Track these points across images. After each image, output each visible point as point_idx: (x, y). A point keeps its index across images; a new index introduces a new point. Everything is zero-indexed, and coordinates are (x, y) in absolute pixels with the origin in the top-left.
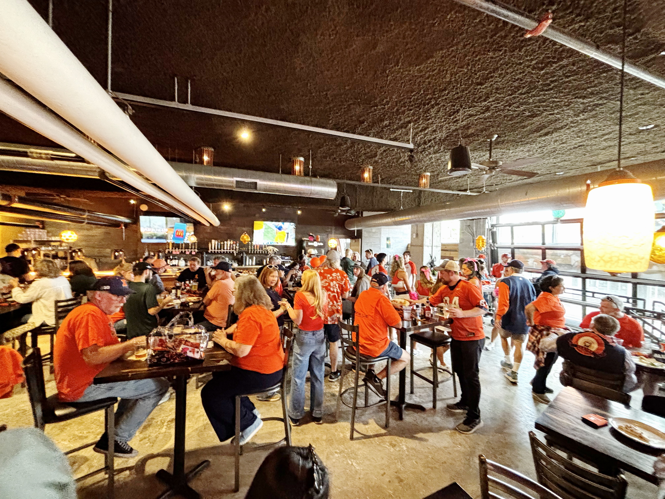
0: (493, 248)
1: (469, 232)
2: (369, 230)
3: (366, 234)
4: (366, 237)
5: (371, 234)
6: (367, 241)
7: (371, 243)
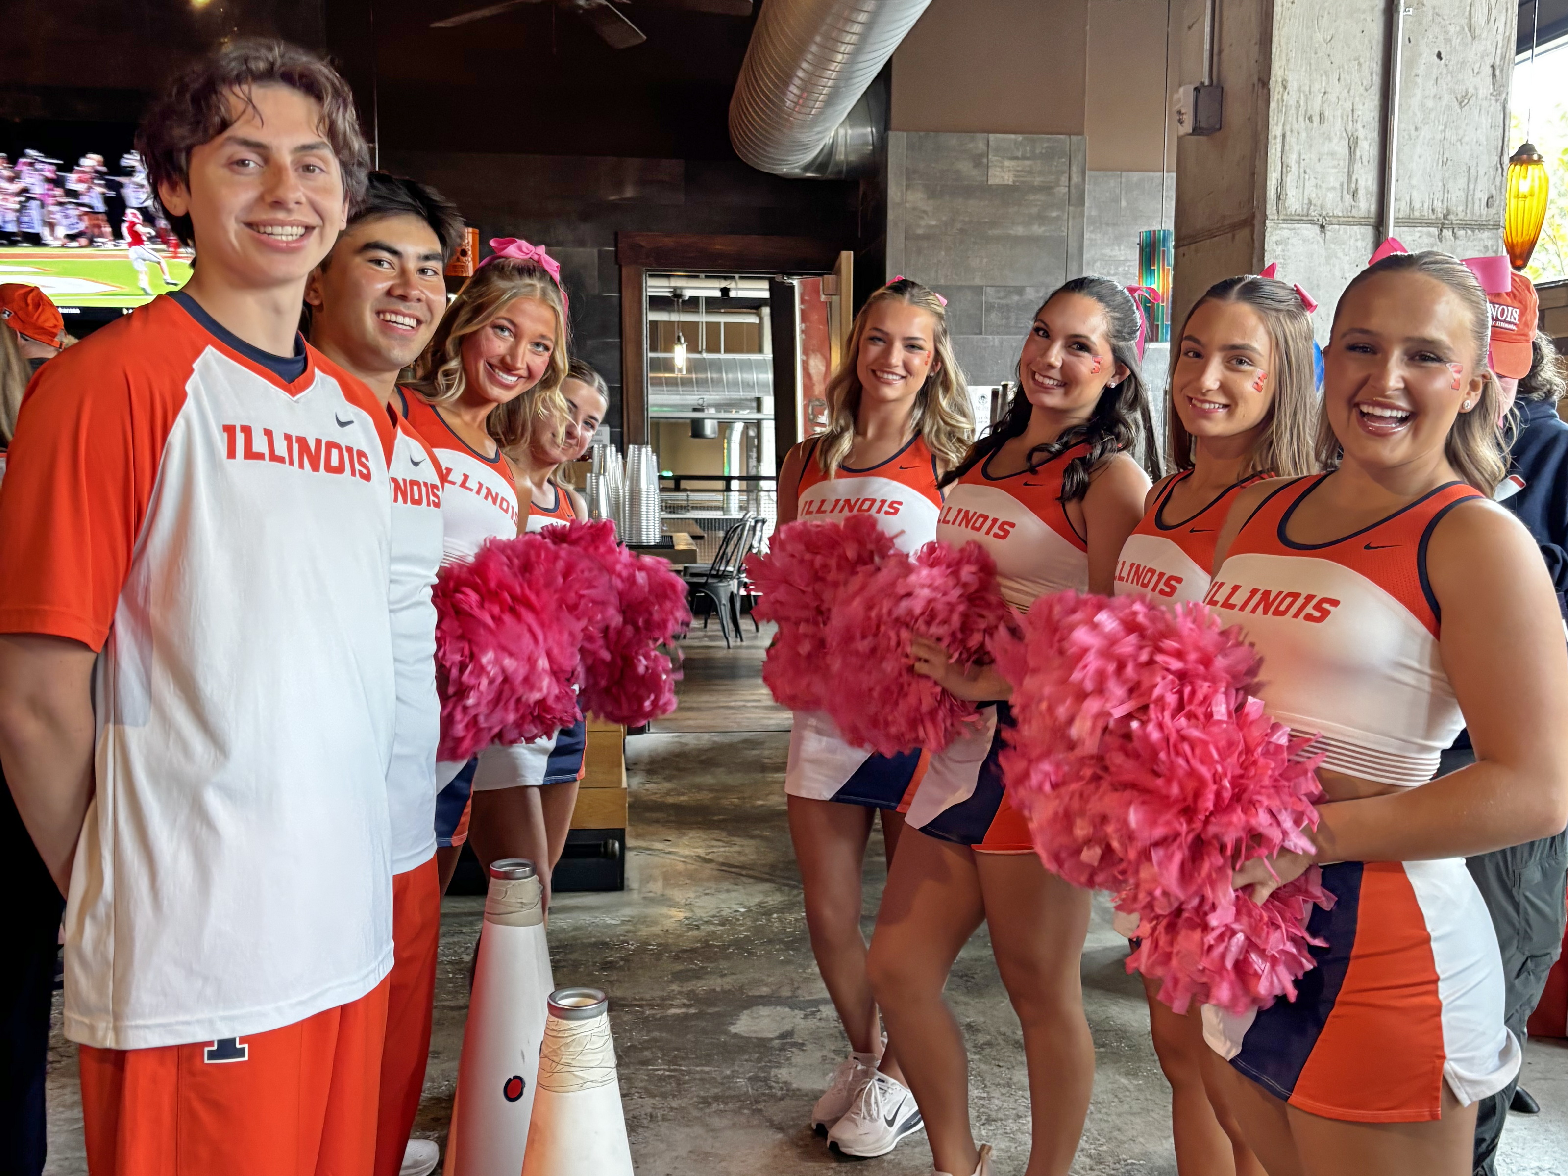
2: (958, 172)
3: (922, 205)
4: (926, 237)
5: (975, 207)
6: (933, 274)
7: (978, 290)
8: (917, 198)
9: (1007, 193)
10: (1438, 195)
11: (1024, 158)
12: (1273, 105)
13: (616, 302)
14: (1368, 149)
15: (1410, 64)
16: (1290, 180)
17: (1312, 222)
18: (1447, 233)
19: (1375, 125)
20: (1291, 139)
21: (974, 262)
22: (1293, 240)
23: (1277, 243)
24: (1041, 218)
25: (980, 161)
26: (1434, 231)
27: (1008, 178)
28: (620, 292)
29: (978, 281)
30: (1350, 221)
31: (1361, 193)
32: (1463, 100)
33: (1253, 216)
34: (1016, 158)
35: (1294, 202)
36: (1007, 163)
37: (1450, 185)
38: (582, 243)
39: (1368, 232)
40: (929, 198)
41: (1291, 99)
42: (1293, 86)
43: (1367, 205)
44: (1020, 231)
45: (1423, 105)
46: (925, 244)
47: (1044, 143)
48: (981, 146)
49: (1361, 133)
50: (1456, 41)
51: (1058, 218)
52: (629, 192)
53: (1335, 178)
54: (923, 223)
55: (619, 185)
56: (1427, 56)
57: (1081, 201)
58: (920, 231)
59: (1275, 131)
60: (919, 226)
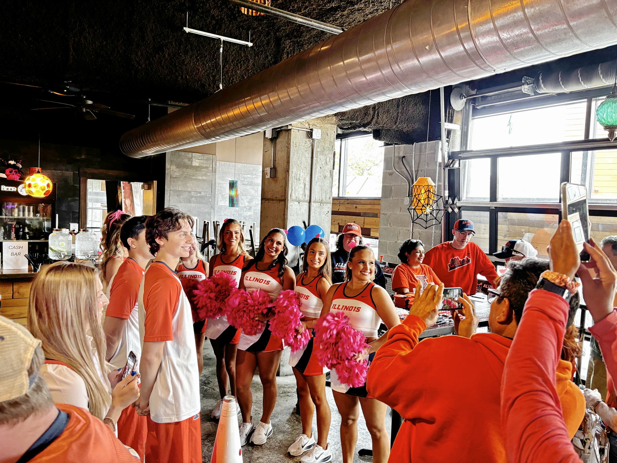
0: (450, 210)
1: (402, 173)
2: (184, 162)
3: (175, 170)
4: (176, 178)
5: (190, 171)
6: (177, 188)
7: (190, 192)
8: (173, 168)
9: (197, 168)
10: (320, 196)
11: (201, 160)
12: (290, 176)
13: (78, 187)
14: (308, 186)
15: (316, 169)
16: (293, 192)
17: (297, 201)
18: (322, 204)
19: (309, 181)
20: (293, 184)
21: (188, 185)
22: (294, 205)
23: (291, 206)
24: (205, 175)
25: (190, 159)
26: (319, 204)
27: (197, 165)
28: (80, 185)
29: (189, 190)
30: (304, 201)
31: (306, 196)
32: (325, 177)
33: (285, 199)
34: (199, 159)
35: (294, 197)
36: (197, 160)
37: (323, 194)
38: (68, 170)
39: (308, 204)
40: (177, 168)
41: (293, 175)
42: (294, 172)
43: (307, 198)
44: (200, 178)
45: (318, 178)
46: (175, 179)
47: (206, 156)
48: (190, 156)
49: (307, 183)
50: (324, 165)
51: (209, 175)
52: (83, 157)
53: (301, 192)
54: (175, 174)
55: (80, 155)
56: (318, 168)
57: (215, 172)
58: (174, 176)
59: (290, 182)
60: (174, 175)
